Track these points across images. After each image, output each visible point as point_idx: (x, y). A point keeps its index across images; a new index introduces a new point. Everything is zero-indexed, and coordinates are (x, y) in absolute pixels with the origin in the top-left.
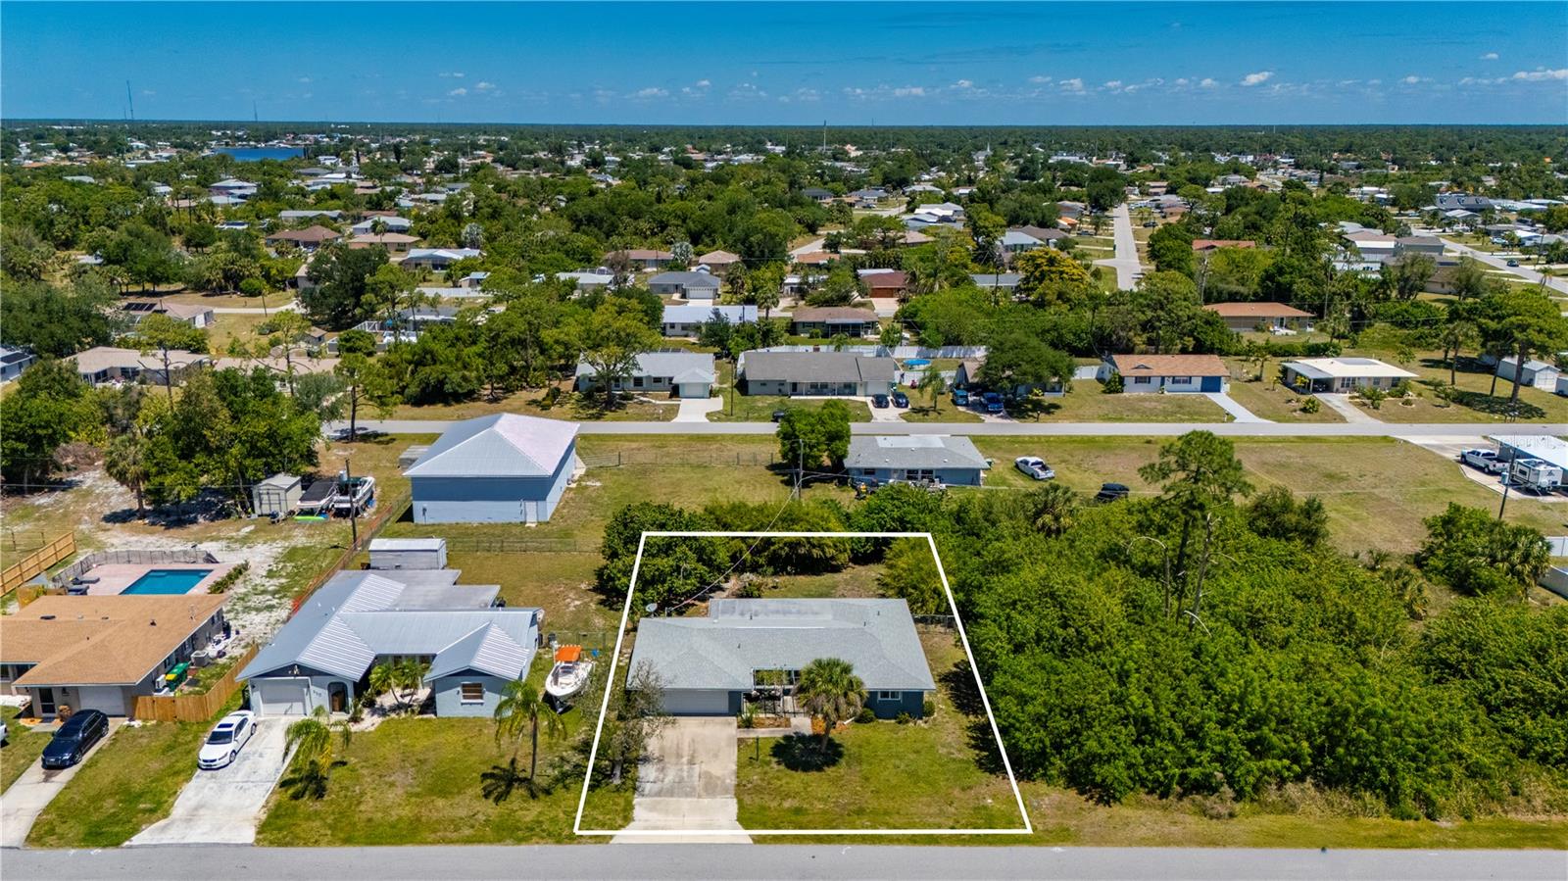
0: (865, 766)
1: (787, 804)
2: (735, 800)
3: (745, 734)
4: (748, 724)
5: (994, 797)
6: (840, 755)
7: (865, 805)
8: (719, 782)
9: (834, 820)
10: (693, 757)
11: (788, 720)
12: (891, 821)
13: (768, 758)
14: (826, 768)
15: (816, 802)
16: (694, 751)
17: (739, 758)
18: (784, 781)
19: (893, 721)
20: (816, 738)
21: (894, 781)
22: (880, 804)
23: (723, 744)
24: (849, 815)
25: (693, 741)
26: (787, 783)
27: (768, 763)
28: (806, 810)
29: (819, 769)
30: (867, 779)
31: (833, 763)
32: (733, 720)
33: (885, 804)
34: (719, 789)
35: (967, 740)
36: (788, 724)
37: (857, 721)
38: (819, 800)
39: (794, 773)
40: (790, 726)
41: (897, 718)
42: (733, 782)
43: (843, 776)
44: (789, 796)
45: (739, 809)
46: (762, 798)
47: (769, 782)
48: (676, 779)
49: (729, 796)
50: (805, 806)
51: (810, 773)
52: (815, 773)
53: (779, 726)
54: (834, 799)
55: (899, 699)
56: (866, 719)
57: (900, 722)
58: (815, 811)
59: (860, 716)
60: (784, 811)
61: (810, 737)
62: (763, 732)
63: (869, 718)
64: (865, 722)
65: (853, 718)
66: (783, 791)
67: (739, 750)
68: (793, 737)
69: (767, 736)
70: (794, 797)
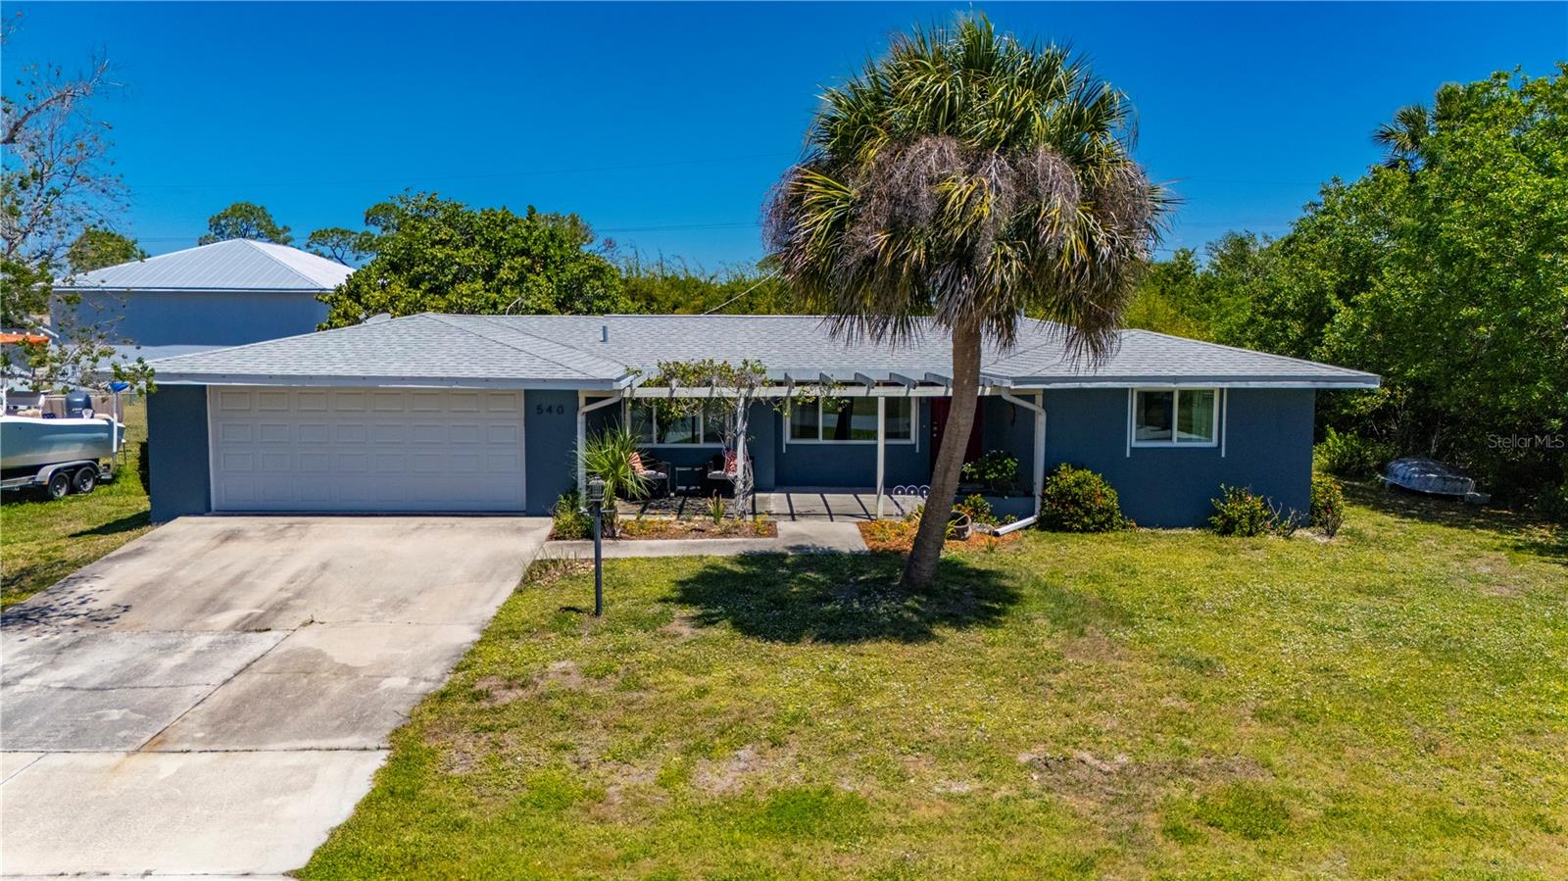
0: (1154, 628)
1: (720, 778)
2: (379, 760)
6: (1012, 598)
7: (1266, 782)
8: (338, 688)
10: (281, 607)
11: (768, 527)
13: (658, 608)
15: (919, 766)
16: (298, 595)
17: (507, 608)
18: (720, 675)
19: (1190, 531)
20: (876, 557)
21: (1369, 674)
23: (457, 573)
24: (1175, 832)
25: (324, 566)
26: (737, 681)
27: (649, 624)
28: (856, 804)
29: (911, 633)
30: (1203, 666)
31: (988, 618)
32: (545, 525)
33: (1399, 776)
34: (320, 708)
36: (768, 533)
37: (1050, 524)
38: (943, 755)
39: (779, 646)
40: (774, 534)
41: (1216, 513)
42: (421, 687)
43: (1059, 657)
44: (745, 740)
45: (369, 803)
46: (564, 747)
47: (631, 683)
48: (92, 683)
49: (353, 740)
50: (846, 786)
51: (868, 647)
52: (895, 647)
53: (726, 533)
54: (1039, 751)
55: (1214, 443)
56: (1088, 512)
57: (1228, 529)
58: (923, 813)
59: (1063, 497)
60: (698, 814)
61: (856, 557)
62: (651, 549)
63: (1101, 511)
64: (1085, 529)
65: (1030, 520)
66: (710, 712)
67: (519, 591)
68: (785, 556)
69: (671, 554)
70: (776, 744)
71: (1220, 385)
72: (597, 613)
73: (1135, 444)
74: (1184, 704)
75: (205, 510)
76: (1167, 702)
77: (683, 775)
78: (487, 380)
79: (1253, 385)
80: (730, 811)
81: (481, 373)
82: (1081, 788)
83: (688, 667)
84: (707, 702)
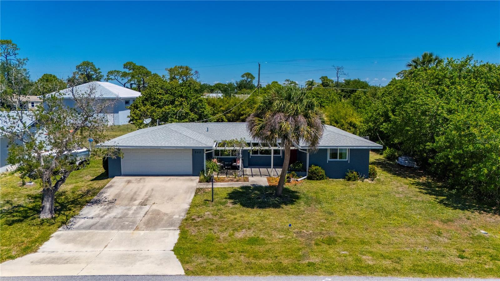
0: (325, 205)
1: (239, 235)
2: (178, 232)
3: (204, 185)
4: (210, 180)
5: (485, 228)
6: (298, 198)
7: (335, 236)
8: (165, 218)
9: (299, 249)
10: (147, 200)
11: (247, 178)
12: (374, 250)
13: (224, 200)
14: (284, 206)
15: (274, 233)
16: (150, 197)
17: (193, 200)
18: (238, 215)
19: (341, 180)
20: (270, 187)
21: (362, 215)
22: (353, 234)
23: (181, 191)
24: (316, 244)
25: (152, 190)
26: (242, 217)
27: (223, 204)
28: (263, 240)
29: (276, 206)
30: (331, 214)
31: (292, 202)
32: (197, 179)
33: (358, 234)
34: (163, 222)
35: (418, 190)
36: (246, 180)
37: (310, 178)
38: (279, 231)
39: (250, 209)
40: (248, 181)
41: (347, 175)
42: (181, 217)
43: (304, 211)
44: (243, 228)
45: (179, 239)
46: (211, 229)
47: (221, 217)
48: (119, 216)
49: (172, 228)
50: (262, 236)
51: (267, 210)
52: (272, 209)
53: (237, 181)
54: (296, 230)
55: (347, 160)
56: (318, 176)
57: (349, 179)
58: (274, 241)
59: (312, 172)
60: (236, 241)
61: (266, 187)
62: (221, 185)
63: (321, 175)
64: (317, 179)
65: (305, 177)
66: (237, 223)
67: (195, 196)
68: (251, 187)
69: (226, 186)
70: (249, 229)
71: (349, 148)
72: (212, 201)
73: (329, 160)
74: (325, 222)
75: (120, 175)
76: (322, 221)
77: (233, 235)
78: (185, 147)
79: (355, 148)
80: (241, 240)
81: (183, 145)
82: (302, 237)
83: (232, 213)
84: (236, 221)
